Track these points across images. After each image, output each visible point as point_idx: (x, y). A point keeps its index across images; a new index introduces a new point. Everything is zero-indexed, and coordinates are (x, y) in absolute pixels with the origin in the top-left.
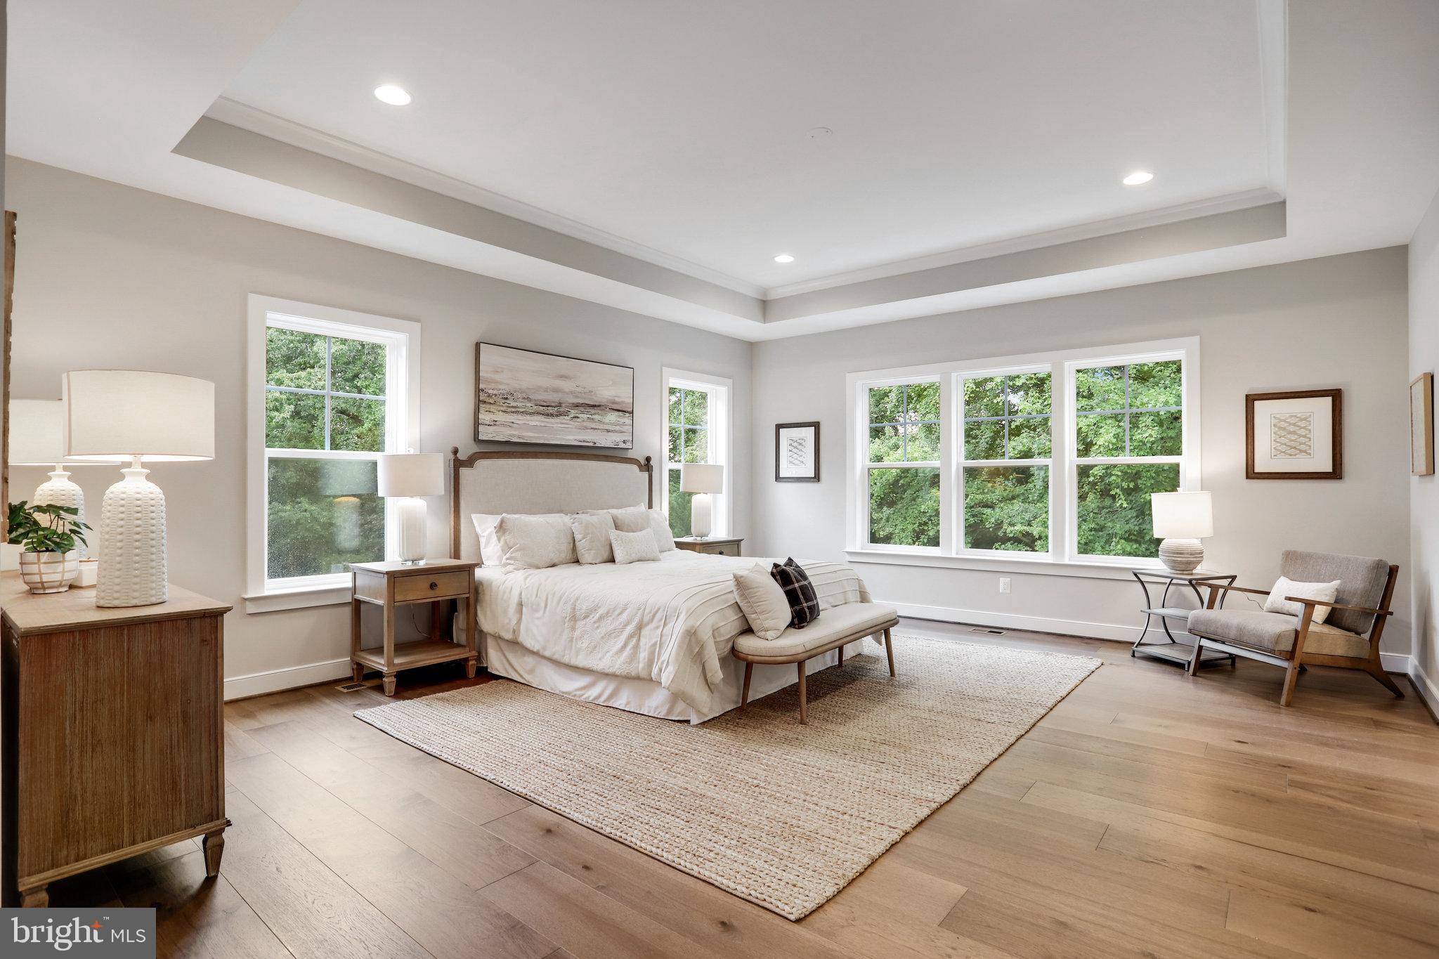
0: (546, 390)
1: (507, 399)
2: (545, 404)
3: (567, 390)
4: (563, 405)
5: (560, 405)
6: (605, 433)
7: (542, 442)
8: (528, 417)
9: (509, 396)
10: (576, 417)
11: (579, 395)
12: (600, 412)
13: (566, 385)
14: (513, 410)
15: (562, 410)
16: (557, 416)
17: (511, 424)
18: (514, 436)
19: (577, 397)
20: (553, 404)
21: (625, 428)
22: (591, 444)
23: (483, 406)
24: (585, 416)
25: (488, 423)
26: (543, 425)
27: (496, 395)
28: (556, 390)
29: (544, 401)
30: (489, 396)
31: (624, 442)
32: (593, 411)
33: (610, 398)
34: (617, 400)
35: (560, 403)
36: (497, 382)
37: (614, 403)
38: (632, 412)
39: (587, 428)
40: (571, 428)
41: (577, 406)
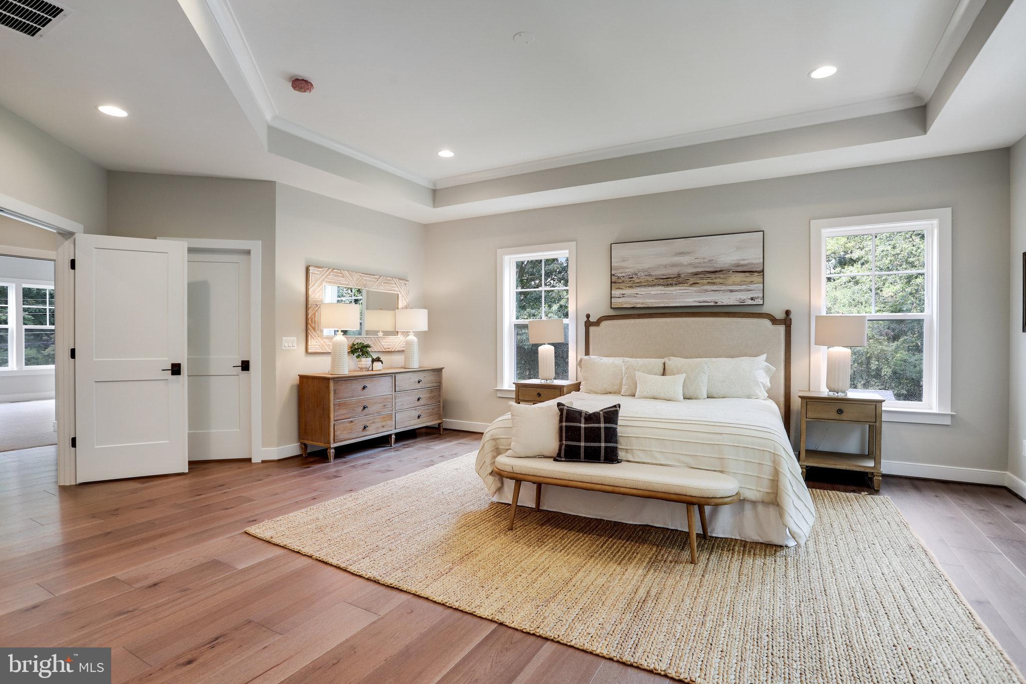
0: (665, 267)
1: (632, 278)
2: (665, 277)
3: (686, 263)
4: (682, 276)
5: (679, 276)
6: (729, 293)
7: (662, 305)
8: (650, 288)
9: (634, 276)
10: (695, 283)
11: (699, 265)
12: (722, 276)
13: (685, 260)
14: (638, 285)
15: (681, 280)
16: (676, 284)
17: (636, 295)
18: (638, 303)
19: (696, 267)
20: (672, 276)
21: (752, 287)
22: (712, 304)
23: (614, 285)
24: (705, 281)
25: (618, 296)
26: (663, 293)
27: (623, 277)
28: (674, 265)
29: (664, 275)
30: (619, 278)
31: (752, 299)
32: (713, 276)
33: (734, 262)
34: (742, 262)
35: (679, 274)
36: (624, 268)
37: (738, 266)
38: (763, 271)
39: (706, 291)
40: (691, 292)
41: (696, 274)
